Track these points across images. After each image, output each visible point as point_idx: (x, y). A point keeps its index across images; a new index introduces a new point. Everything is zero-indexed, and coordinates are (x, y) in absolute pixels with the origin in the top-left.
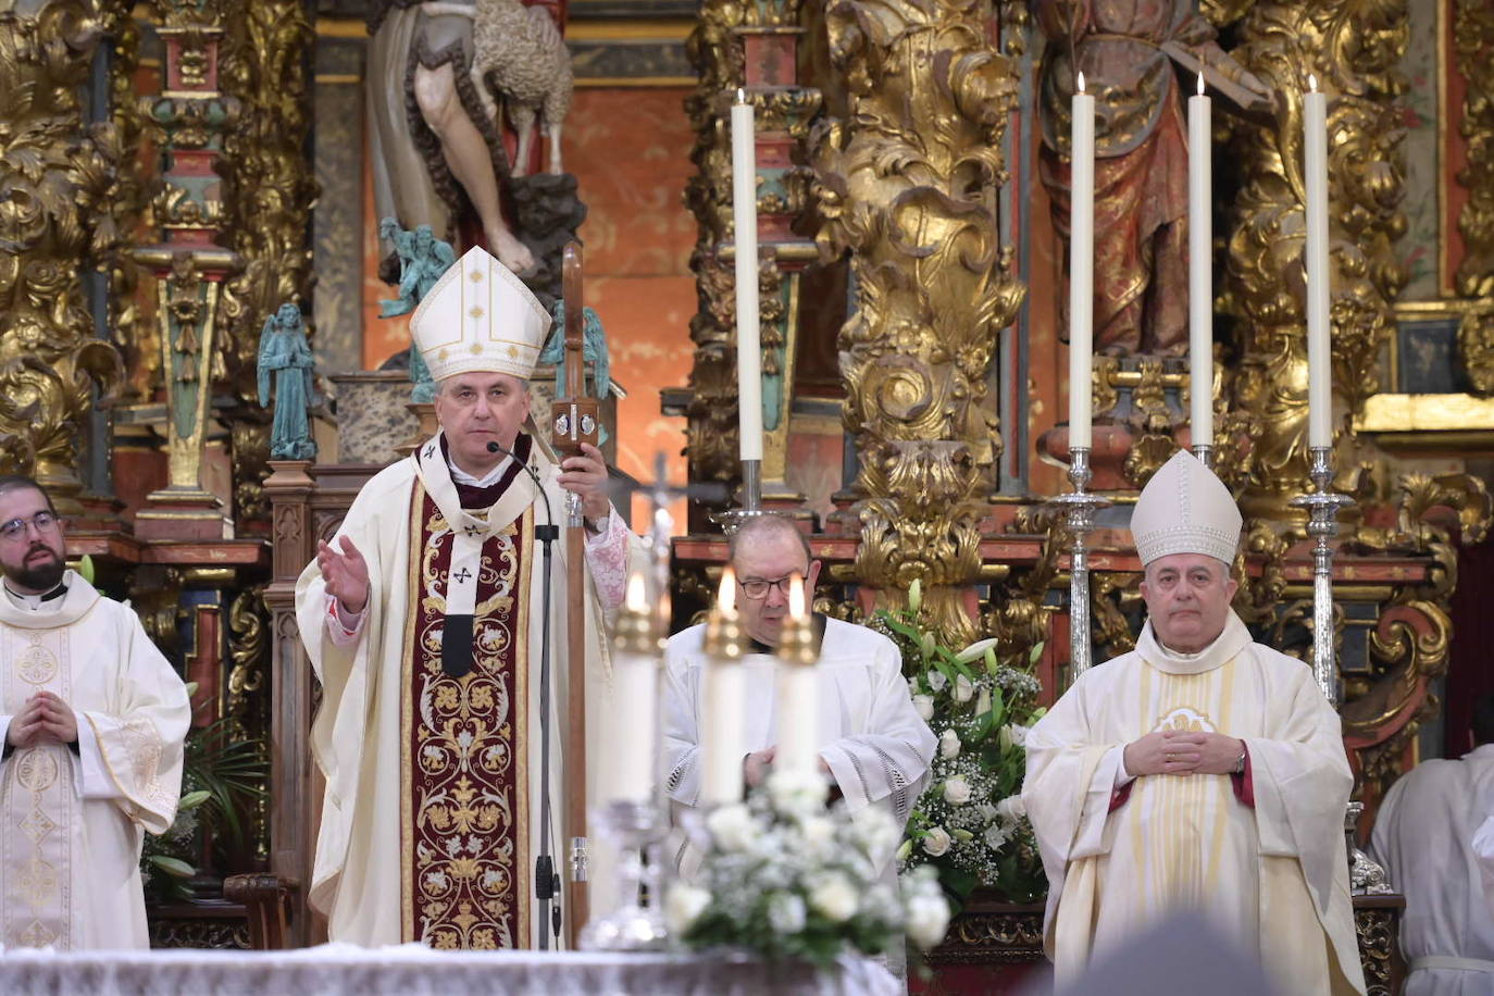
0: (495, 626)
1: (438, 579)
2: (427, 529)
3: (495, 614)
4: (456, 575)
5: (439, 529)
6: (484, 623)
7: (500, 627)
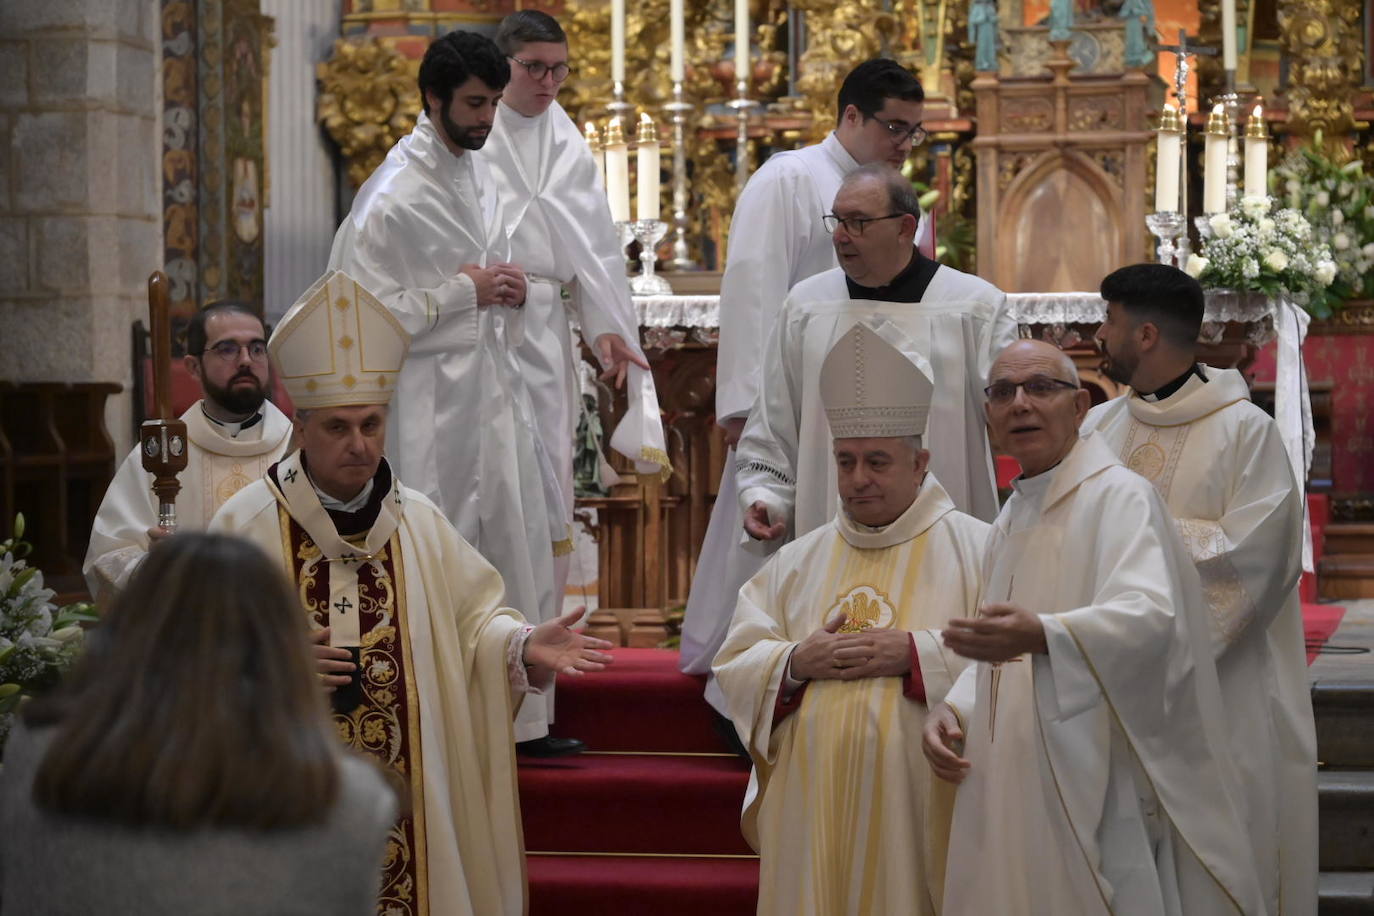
0: (382, 658)
1: (318, 609)
2: (299, 556)
3: (380, 645)
4: (336, 605)
5: (311, 556)
6: (371, 655)
7: (387, 659)
